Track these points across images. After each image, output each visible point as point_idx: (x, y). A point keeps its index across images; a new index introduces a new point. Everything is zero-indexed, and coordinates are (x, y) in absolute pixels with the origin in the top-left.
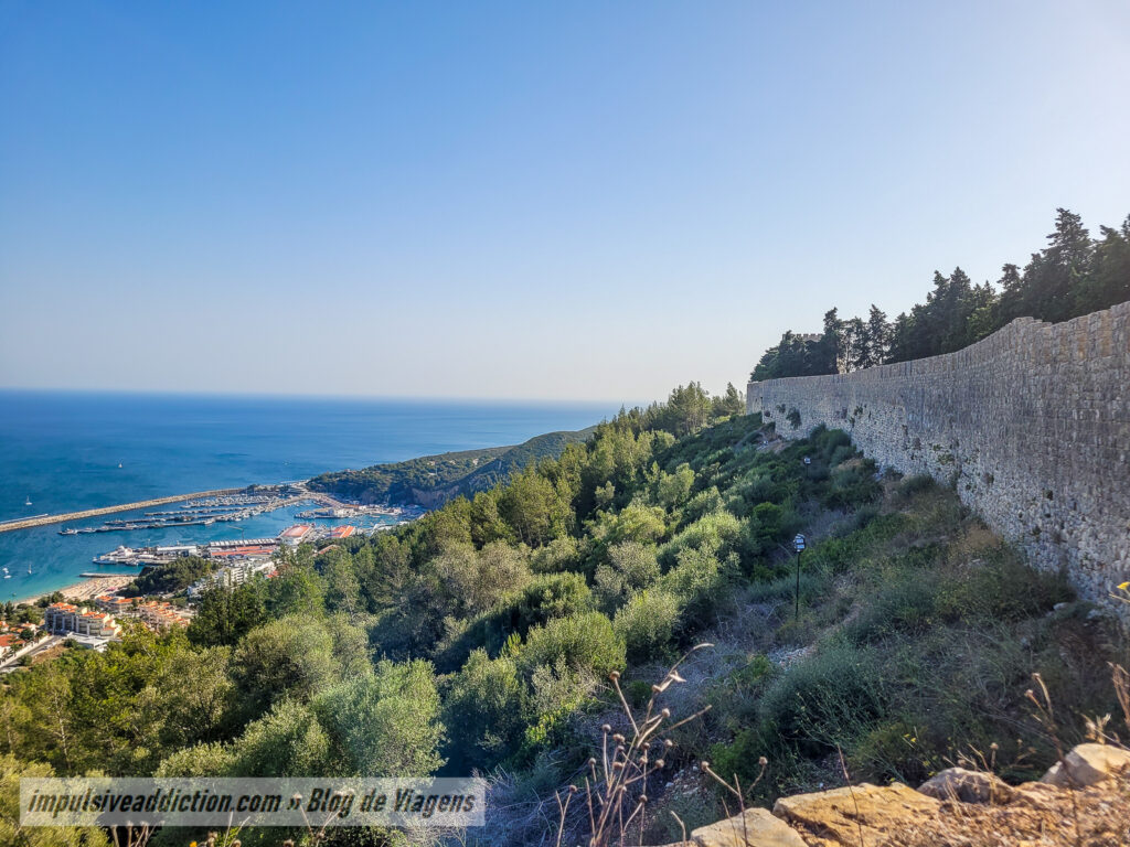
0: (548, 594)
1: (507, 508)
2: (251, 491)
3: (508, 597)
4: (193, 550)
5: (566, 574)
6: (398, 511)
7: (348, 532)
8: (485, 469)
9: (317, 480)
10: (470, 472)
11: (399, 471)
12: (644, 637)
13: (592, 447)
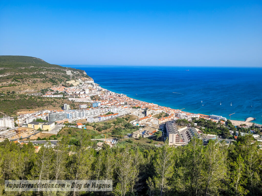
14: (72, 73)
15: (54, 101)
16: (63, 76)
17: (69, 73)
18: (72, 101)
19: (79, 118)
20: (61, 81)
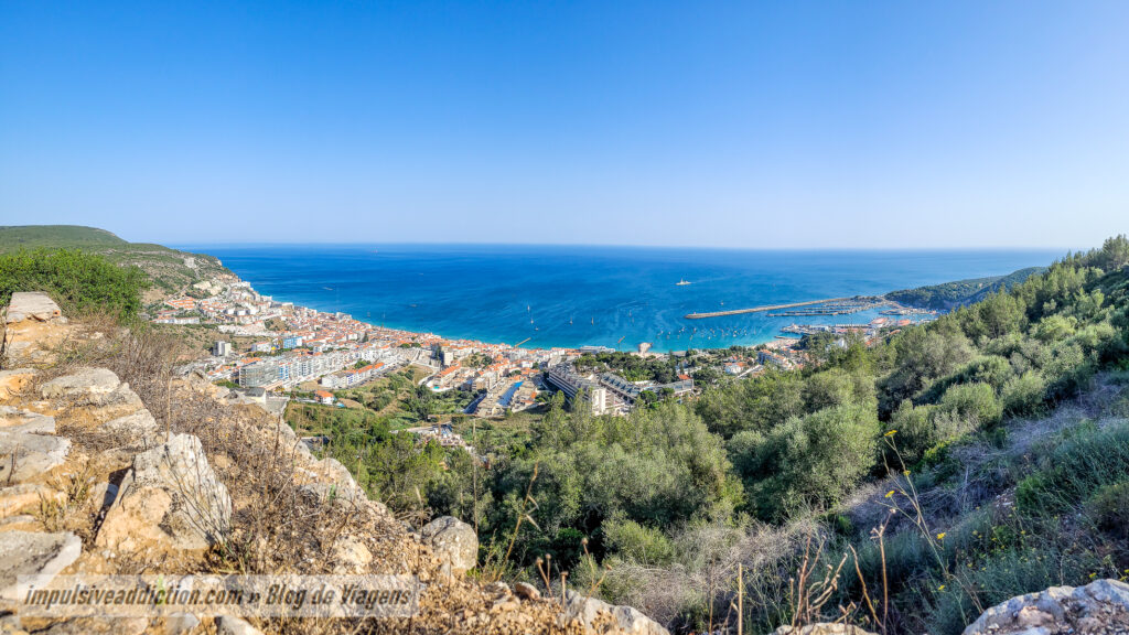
0: (981, 368)
1: (986, 314)
2: (856, 299)
3: (959, 367)
4: (827, 328)
5: (994, 357)
6: (935, 312)
7: (906, 323)
8: (986, 290)
9: (891, 294)
10: (977, 291)
11: (936, 290)
12: (1020, 401)
13: (1046, 277)
14: (196, 263)
15: (188, 332)
16: (180, 271)
17: (190, 263)
18: (228, 332)
19: (303, 379)
20: (181, 283)
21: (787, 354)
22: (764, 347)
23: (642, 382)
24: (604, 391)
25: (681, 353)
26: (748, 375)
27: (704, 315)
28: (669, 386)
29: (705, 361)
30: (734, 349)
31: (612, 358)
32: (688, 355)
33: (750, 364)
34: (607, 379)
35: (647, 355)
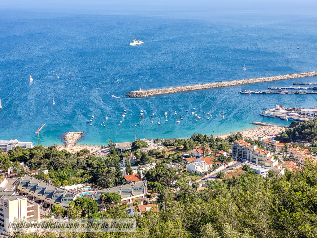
21: (270, 148)
22: (238, 137)
23: (74, 187)
24: (24, 201)
25: (125, 145)
26: (219, 176)
27: (153, 92)
28: (112, 190)
29: (158, 156)
30: (197, 139)
31: (32, 156)
32: (135, 147)
33: (222, 160)
34: (26, 185)
35: (77, 149)
